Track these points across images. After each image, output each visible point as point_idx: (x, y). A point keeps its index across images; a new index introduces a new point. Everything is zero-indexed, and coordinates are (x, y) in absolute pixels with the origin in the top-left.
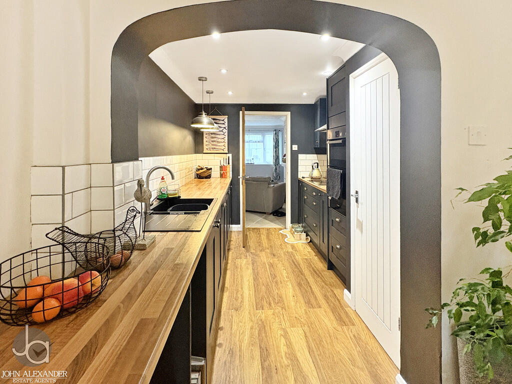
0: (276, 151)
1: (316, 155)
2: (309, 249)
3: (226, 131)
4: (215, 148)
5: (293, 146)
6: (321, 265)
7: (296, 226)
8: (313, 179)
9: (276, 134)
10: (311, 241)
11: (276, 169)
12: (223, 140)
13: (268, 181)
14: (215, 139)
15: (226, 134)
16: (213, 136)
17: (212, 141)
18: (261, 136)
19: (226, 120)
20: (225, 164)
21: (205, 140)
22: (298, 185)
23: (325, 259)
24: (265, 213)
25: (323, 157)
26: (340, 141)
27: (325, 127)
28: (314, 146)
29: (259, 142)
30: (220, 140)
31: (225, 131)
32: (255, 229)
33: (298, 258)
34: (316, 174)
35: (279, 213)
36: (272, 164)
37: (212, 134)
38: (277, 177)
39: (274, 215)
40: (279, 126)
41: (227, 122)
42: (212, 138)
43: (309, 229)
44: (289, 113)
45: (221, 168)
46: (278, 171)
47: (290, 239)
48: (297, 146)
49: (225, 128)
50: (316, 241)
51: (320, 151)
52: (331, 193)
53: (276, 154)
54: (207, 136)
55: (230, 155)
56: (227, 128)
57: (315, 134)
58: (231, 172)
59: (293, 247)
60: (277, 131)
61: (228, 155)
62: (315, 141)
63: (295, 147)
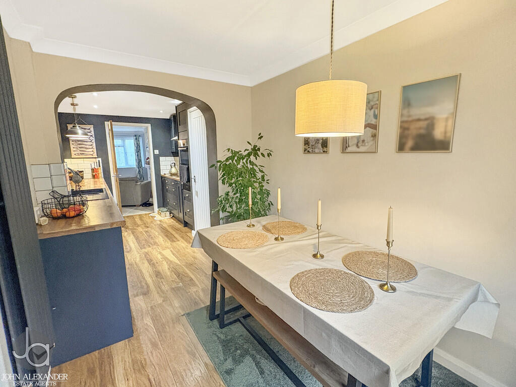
0: (138, 155)
1: (173, 157)
2: (172, 220)
3: (93, 139)
4: (83, 154)
5: (155, 151)
6: (180, 226)
7: (161, 209)
8: (172, 174)
9: (137, 139)
10: (173, 216)
11: (139, 171)
12: (91, 147)
13: (135, 180)
14: (83, 146)
15: (94, 141)
16: (80, 143)
17: (80, 148)
18: (120, 141)
19: (92, 129)
20: (96, 167)
21: (72, 146)
22: (162, 180)
23: (181, 222)
24: (135, 206)
25: (178, 158)
26: (185, 148)
27: (176, 138)
28: (171, 151)
29: (119, 146)
30: (87, 147)
31: (91, 138)
32: (129, 216)
33: (165, 225)
34: (174, 171)
35: (147, 204)
36: (135, 167)
37: (78, 141)
38: (141, 178)
39: (143, 206)
40: (138, 131)
41: (93, 131)
42: (80, 144)
43: (171, 208)
44: (149, 125)
45: (93, 170)
46: (141, 173)
47: (158, 217)
48: (158, 151)
49: (91, 136)
50: (177, 215)
51: (175, 154)
52: (182, 180)
53: (138, 158)
54: (73, 143)
55: (100, 159)
56: (93, 136)
57: (171, 142)
58: (102, 174)
59: (160, 221)
60: (137, 137)
61: (97, 159)
62: (172, 147)
63: (157, 152)
